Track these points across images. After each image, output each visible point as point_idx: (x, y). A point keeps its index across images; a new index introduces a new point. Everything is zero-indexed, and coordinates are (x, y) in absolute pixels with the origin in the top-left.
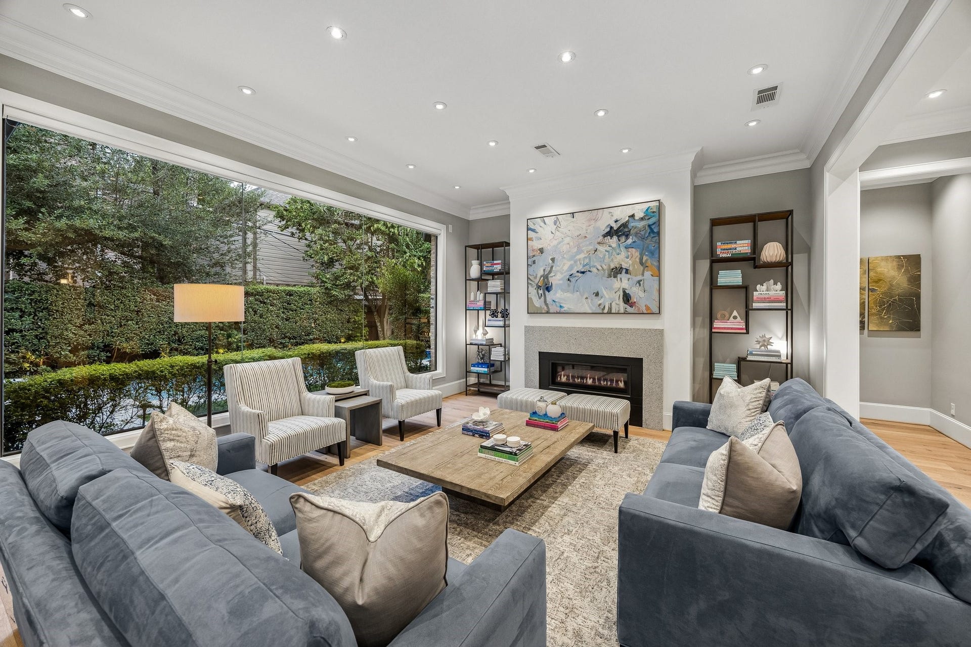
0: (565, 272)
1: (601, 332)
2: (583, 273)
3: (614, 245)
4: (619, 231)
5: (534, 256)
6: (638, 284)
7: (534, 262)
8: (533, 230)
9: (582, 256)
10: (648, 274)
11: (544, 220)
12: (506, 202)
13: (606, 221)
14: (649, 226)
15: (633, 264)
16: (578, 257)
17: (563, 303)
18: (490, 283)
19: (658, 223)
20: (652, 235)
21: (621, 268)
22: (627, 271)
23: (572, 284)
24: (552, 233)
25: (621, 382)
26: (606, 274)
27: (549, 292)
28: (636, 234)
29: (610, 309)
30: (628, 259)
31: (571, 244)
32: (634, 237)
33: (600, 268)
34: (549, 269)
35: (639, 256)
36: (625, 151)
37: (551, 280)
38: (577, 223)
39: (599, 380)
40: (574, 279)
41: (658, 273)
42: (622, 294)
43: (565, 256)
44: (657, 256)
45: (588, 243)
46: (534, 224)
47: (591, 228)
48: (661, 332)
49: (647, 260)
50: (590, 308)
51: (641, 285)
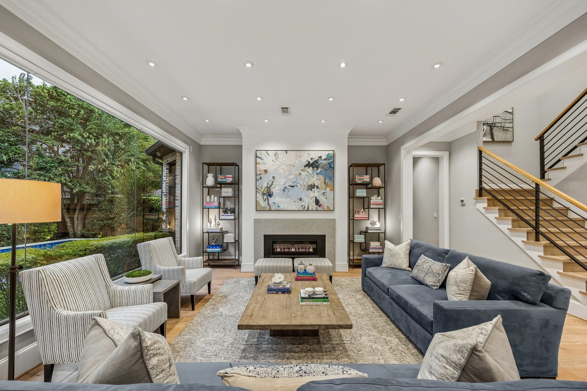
0: (281, 186)
1: (303, 221)
2: (293, 187)
3: (310, 172)
4: (313, 165)
5: (261, 174)
6: (323, 195)
7: (261, 178)
8: (260, 158)
9: (292, 177)
10: (328, 189)
11: (268, 153)
12: (240, 136)
13: (306, 158)
14: (329, 163)
15: (321, 184)
16: (289, 177)
17: (280, 204)
18: (224, 190)
19: (333, 162)
20: (330, 169)
21: (314, 185)
22: (317, 187)
23: (285, 193)
24: (273, 161)
25: (311, 249)
26: (306, 188)
27: (271, 197)
28: (322, 167)
29: (308, 208)
30: (318, 181)
31: (285, 169)
32: (321, 169)
33: (302, 184)
34: (271, 183)
35: (324, 179)
36: (323, 121)
37: (272, 190)
38: (289, 157)
39: (299, 249)
40: (287, 190)
41: (333, 189)
42: (315, 200)
43: (281, 176)
44: (333, 180)
45: (296, 169)
46: (261, 154)
47: (297, 161)
48: (334, 221)
49: (328, 182)
50: (297, 207)
51: (325, 195)
